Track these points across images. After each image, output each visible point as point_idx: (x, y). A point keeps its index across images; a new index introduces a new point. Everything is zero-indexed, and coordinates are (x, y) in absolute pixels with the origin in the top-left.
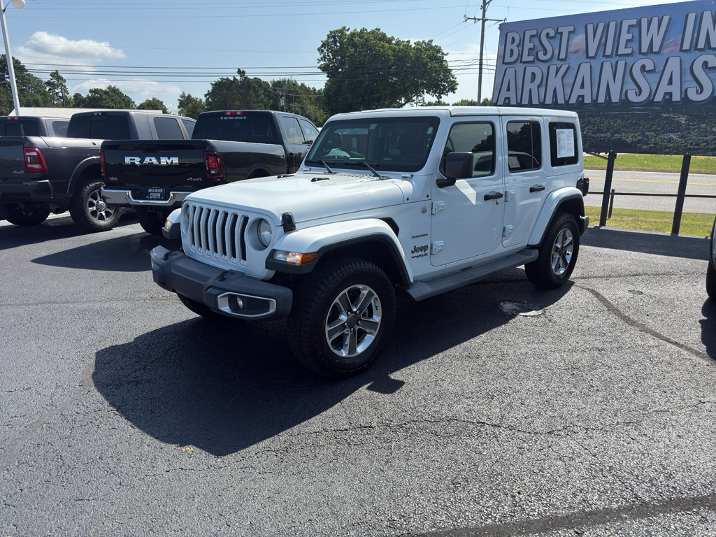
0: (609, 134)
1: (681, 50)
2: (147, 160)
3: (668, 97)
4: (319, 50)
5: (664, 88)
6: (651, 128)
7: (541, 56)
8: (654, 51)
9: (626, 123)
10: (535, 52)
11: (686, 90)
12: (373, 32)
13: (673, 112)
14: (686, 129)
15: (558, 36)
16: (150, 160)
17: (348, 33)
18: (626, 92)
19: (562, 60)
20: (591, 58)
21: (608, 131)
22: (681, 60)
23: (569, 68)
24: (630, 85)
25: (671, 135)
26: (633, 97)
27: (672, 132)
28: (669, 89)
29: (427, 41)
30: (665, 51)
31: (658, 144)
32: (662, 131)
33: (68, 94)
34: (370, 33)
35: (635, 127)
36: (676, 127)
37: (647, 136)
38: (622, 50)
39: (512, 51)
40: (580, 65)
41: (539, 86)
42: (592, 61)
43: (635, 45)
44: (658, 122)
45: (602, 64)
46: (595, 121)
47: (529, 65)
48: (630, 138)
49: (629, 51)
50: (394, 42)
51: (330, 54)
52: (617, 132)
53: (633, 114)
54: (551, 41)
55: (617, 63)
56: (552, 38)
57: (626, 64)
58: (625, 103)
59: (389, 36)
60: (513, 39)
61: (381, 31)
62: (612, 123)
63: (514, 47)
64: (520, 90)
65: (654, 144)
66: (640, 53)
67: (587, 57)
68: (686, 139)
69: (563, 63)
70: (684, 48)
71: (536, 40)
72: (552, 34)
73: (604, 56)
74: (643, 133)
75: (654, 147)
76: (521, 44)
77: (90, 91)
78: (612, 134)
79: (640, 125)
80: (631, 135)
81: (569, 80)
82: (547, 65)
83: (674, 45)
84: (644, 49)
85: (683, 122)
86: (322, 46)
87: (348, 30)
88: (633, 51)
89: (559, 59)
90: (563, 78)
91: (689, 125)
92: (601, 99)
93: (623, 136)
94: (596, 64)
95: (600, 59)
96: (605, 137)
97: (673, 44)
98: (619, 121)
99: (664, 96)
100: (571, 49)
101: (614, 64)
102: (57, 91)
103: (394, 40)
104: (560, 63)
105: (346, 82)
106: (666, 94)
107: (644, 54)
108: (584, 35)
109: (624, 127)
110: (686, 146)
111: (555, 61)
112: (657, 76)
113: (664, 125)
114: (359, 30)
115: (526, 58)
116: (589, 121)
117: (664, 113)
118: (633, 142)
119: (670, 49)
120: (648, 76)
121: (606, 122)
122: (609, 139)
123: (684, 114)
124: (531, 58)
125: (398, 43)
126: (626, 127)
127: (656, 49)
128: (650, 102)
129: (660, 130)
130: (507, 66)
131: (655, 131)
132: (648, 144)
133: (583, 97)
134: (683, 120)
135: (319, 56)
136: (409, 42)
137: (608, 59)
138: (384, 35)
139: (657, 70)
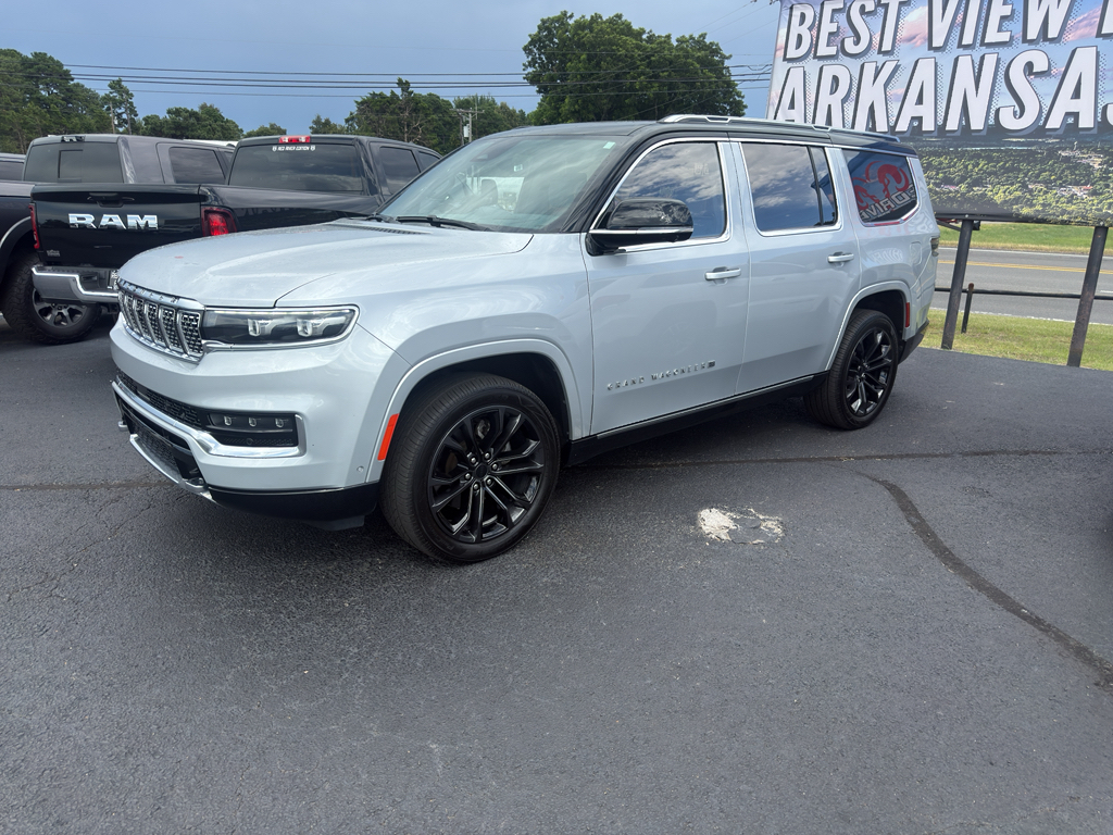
0: (963, 187)
1: (1099, 34)
2: (105, 221)
3: (1071, 120)
4: (525, 49)
5: (1065, 104)
6: (1038, 176)
7: (850, 46)
8: (1050, 36)
9: (995, 167)
10: (839, 39)
11: (1105, 108)
12: (611, 21)
13: (1080, 148)
14: (1101, 179)
15: (881, 11)
16: (111, 220)
17: (571, 22)
18: (998, 111)
19: (886, 53)
20: (937, 49)
21: (961, 182)
22: (1098, 54)
23: (896, 68)
24: (1005, 100)
25: (1075, 190)
26: (1009, 121)
27: (1077, 183)
28: (1074, 106)
29: (696, 36)
30: (1070, 37)
31: (1050, 205)
32: (1059, 182)
33: (136, 115)
34: (605, 22)
35: (1010, 174)
36: (1083, 176)
37: (1031, 191)
38: (992, 35)
39: (800, 37)
40: (917, 62)
41: (844, 101)
42: (937, 54)
43: (1017, 27)
44: (1052, 166)
45: (956, 60)
46: (941, 163)
47: (829, 62)
48: (1001, 194)
49: (1005, 37)
50: (644, 37)
51: (542, 56)
52: (978, 182)
53: (1006, 151)
54: (868, 19)
55: (982, 58)
56: (870, 13)
57: (998, 60)
58: (996, 131)
59: (635, 27)
60: (803, 16)
61: (623, 19)
62: (970, 167)
63: (804, 30)
64: (813, 107)
65: (1043, 205)
66: (1025, 40)
67: (930, 47)
68: (1101, 197)
69: (887, 58)
70: (1103, 32)
71: (842, 17)
72: (870, 7)
73: (960, 45)
74: (1024, 186)
75: (1043, 211)
76: (816, 26)
77: (169, 112)
78: (970, 187)
79: (1020, 170)
80: (1003, 188)
81: (897, 89)
82: (859, 62)
83: (1086, 26)
84: (1032, 34)
85: (1097, 166)
86: (530, 43)
87: (571, 16)
88: (1011, 37)
89: (880, 52)
90: (886, 85)
91: (1106, 171)
92: (953, 124)
93: (989, 191)
94: (946, 61)
95: (954, 51)
96: (957, 192)
97: (1085, 22)
98: (982, 163)
99: (1065, 119)
100: (902, 34)
101: (977, 61)
102: (120, 111)
103: (644, 32)
104: (881, 58)
105: (567, 101)
106: (1068, 114)
107: (1031, 42)
108: (927, 8)
109: (990, 174)
110: (1100, 210)
111: (874, 55)
112: (1053, 83)
113: (1063, 171)
114: (588, 18)
115: (823, 50)
116: (929, 164)
117: (1064, 149)
118: (1005, 202)
119: (1079, 32)
120: (1037, 81)
121: (960, 165)
122: (963, 195)
123: (1100, 152)
124: (832, 50)
125: (651, 39)
126: (995, 173)
127: (1053, 32)
128: (1038, 130)
129: (1055, 180)
130: (790, 65)
131: (1047, 182)
132: (1032, 205)
133: (920, 119)
134: (1096, 162)
135: (526, 59)
136: (668, 37)
137: (967, 52)
138: (628, 26)
139: (1054, 71)
